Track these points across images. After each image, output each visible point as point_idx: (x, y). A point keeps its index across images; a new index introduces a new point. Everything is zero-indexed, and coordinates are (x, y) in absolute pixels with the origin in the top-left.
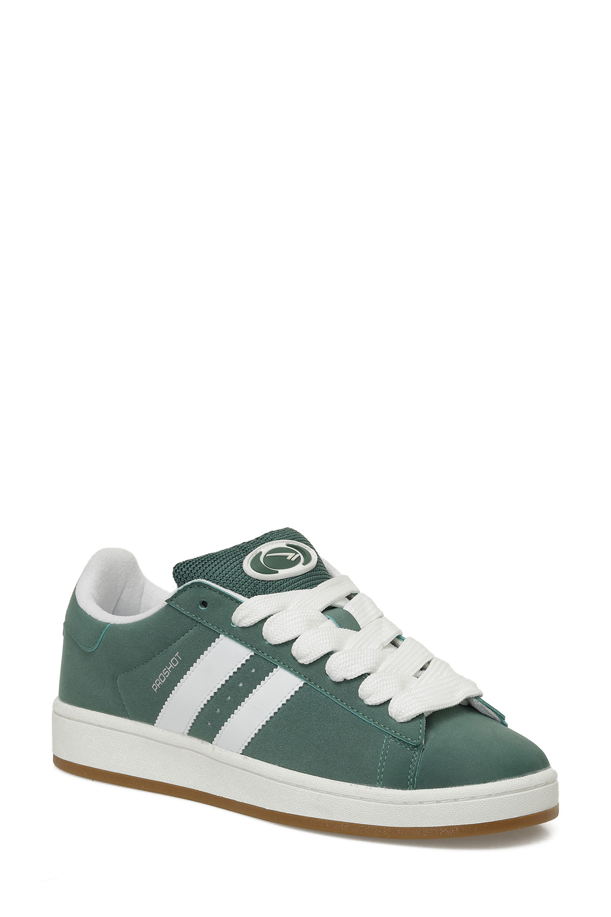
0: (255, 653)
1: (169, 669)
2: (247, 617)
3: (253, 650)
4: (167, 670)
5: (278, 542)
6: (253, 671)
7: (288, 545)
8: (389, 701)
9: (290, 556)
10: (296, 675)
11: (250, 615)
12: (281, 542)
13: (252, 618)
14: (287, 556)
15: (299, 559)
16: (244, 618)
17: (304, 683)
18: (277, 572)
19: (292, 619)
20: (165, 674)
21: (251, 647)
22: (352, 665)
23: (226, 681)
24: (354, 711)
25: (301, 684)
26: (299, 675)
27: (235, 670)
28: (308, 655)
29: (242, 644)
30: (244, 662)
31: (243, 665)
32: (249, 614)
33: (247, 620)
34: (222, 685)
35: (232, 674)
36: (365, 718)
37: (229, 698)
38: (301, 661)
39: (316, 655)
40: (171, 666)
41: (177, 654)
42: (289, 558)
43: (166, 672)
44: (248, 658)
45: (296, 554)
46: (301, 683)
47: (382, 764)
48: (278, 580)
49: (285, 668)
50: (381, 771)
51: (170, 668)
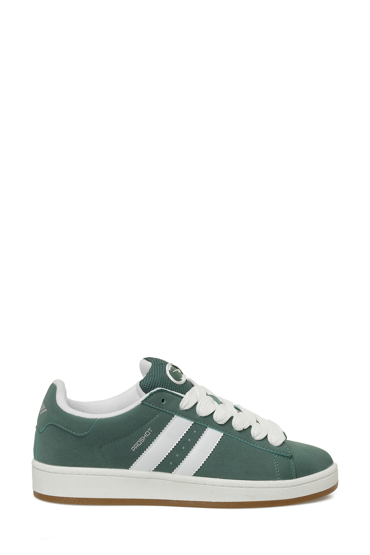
0: (194, 423)
1: (144, 438)
2: (187, 404)
3: (193, 421)
4: (143, 438)
6: (195, 432)
8: (267, 436)
10: (218, 430)
17: (224, 434)
20: (141, 441)
21: (192, 419)
23: (181, 439)
24: (252, 444)
25: (222, 435)
26: (220, 430)
27: (185, 433)
28: (222, 419)
29: (187, 419)
31: (189, 429)
32: (188, 402)
33: (188, 406)
34: (179, 441)
35: (184, 435)
36: (258, 447)
37: (184, 448)
38: (219, 423)
39: (226, 419)
40: (145, 436)
41: (149, 429)
43: (142, 440)
44: (191, 425)
47: (277, 468)
49: (212, 428)
50: (278, 472)
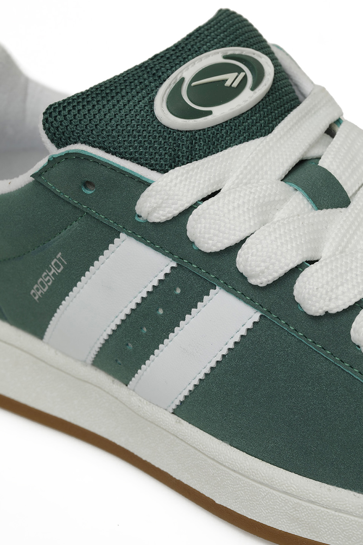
0: (178, 264)
1: (50, 274)
2: (159, 207)
3: (174, 260)
4: (48, 275)
5: (209, 56)
6: (178, 291)
7: (226, 57)
9: (230, 79)
10: (247, 302)
11: (164, 205)
12: (215, 54)
13: (168, 209)
14: (225, 81)
15: (243, 82)
16: (154, 209)
17: (261, 316)
18: (210, 113)
19: (234, 209)
20: (46, 280)
21: (170, 254)
22: (337, 287)
23: (137, 304)
24: (346, 367)
25: (256, 318)
26: (251, 302)
27: (150, 289)
28: (263, 272)
29: (156, 249)
30: (162, 277)
31: (160, 281)
32: (162, 203)
33: (161, 212)
34: (132, 310)
35: (145, 295)
37: (145, 330)
38: (253, 281)
39: (277, 272)
41: (59, 255)
42: (228, 84)
43: (47, 278)
44: (168, 270)
45: (239, 73)
46: (256, 316)
48: (213, 127)
49: (228, 291)
51: (52, 272)
